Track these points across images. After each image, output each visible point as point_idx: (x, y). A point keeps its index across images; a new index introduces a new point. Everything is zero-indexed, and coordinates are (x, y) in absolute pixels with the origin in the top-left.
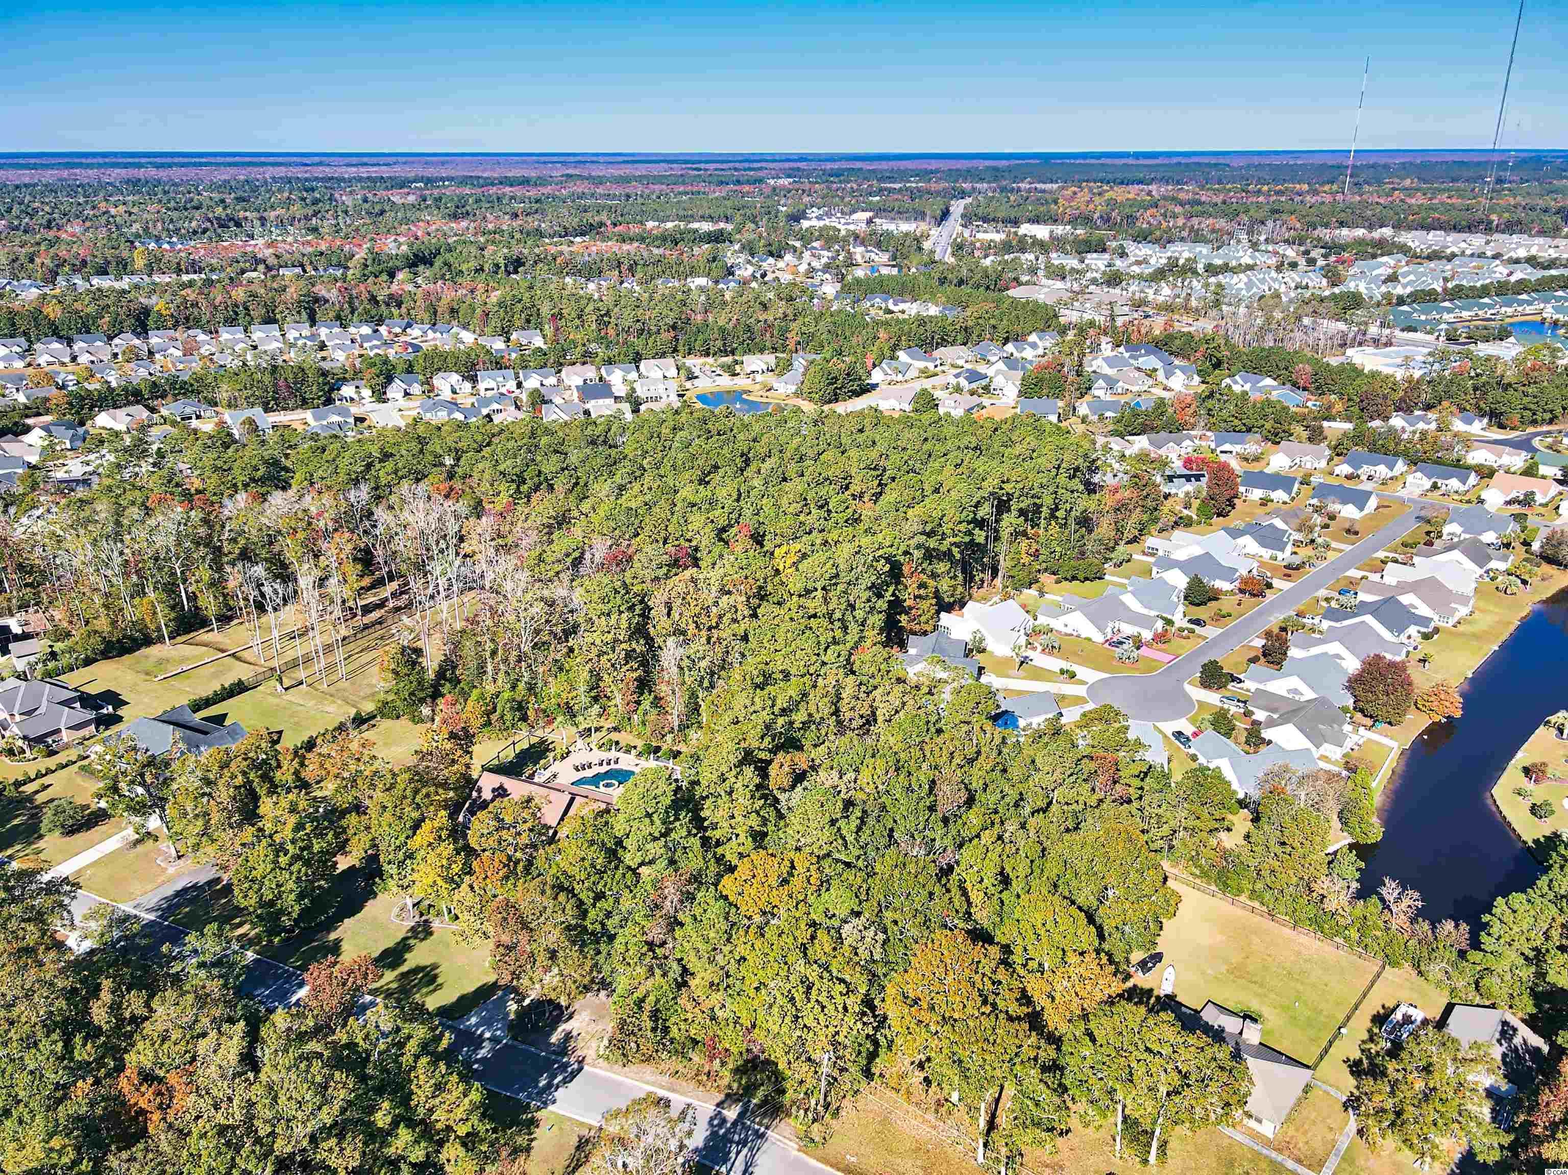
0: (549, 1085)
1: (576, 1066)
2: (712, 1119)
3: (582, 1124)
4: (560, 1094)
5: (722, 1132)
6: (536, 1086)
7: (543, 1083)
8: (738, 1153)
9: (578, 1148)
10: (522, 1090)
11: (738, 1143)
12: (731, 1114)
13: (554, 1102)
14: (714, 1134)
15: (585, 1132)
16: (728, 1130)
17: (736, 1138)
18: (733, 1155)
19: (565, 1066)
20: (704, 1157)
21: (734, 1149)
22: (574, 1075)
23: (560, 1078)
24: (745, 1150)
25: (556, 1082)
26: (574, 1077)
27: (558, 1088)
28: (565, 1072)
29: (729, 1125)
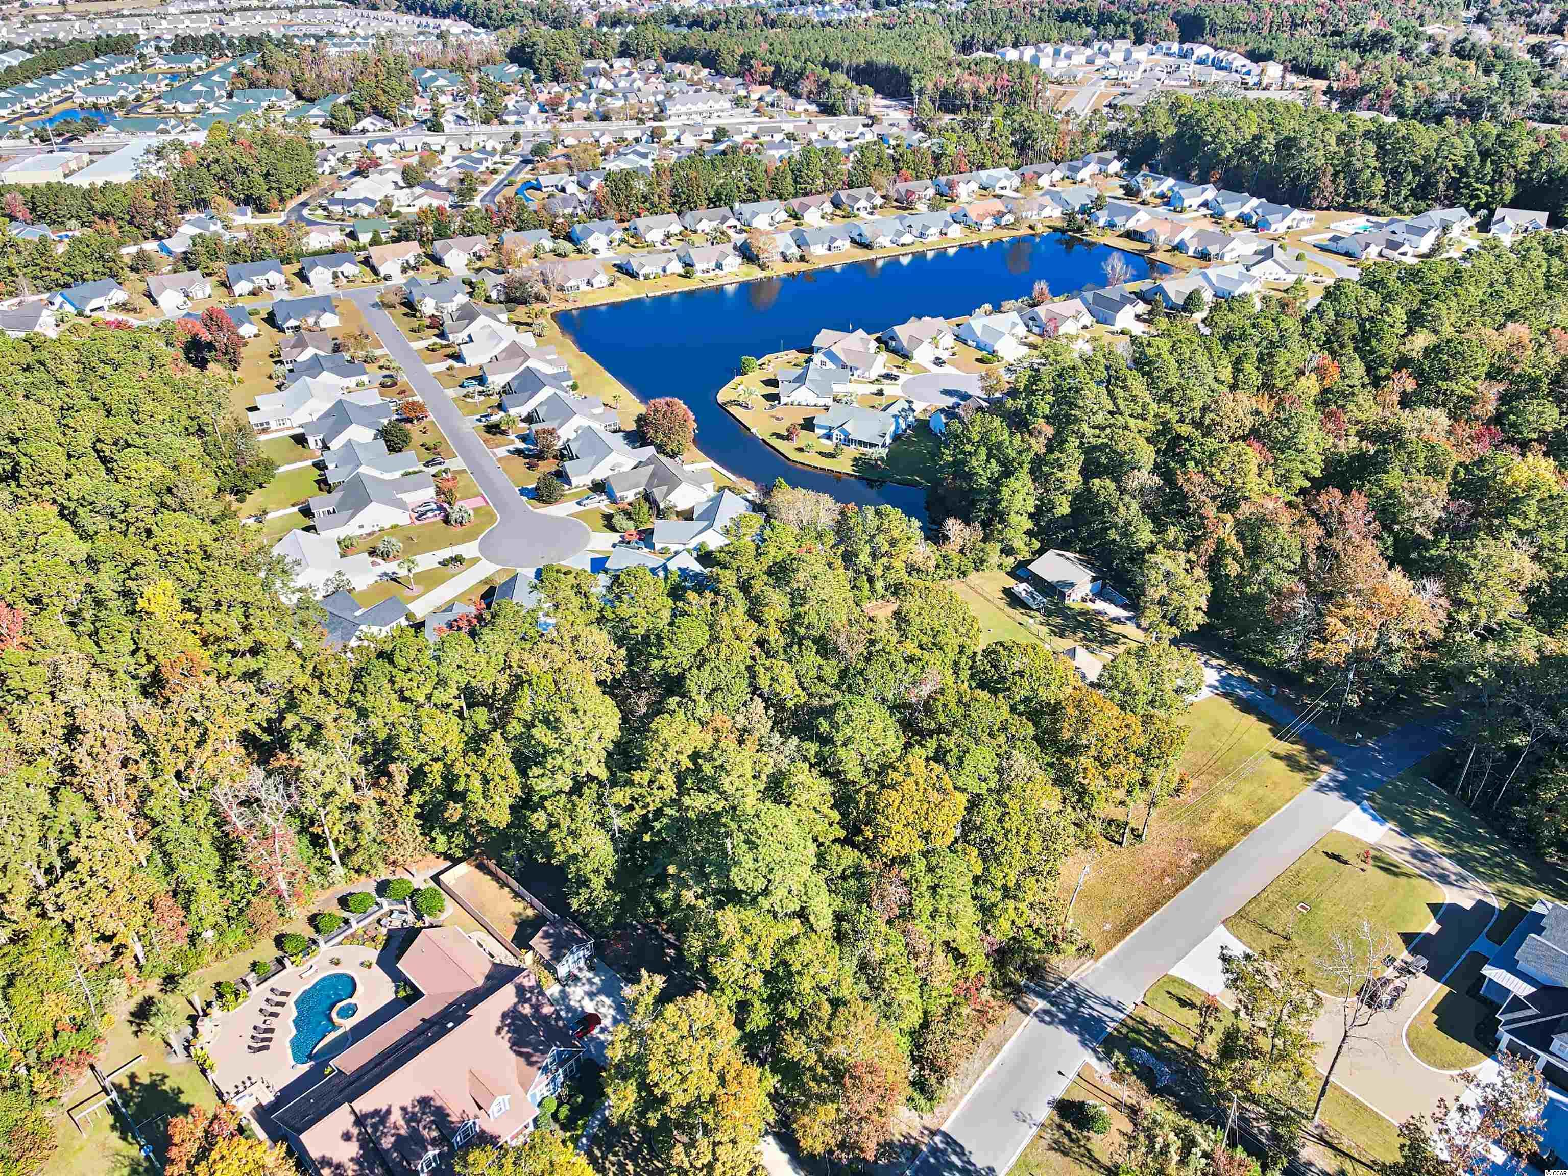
1: (938, 1139)
2: (1043, 1021)
3: (1032, 1145)
4: (978, 1160)
5: (1062, 1016)
8: (1092, 1008)
9: (1065, 1154)
11: (1079, 1006)
12: (1040, 1004)
14: (1063, 1023)
15: (1044, 1143)
16: (1062, 1011)
17: (1071, 1006)
18: (1093, 1013)
19: (934, 1151)
20: (1092, 1039)
21: (1086, 1010)
22: (951, 1142)
23: (954, 1159)
24: (1089, 1002)
25: (959, 1163)
26: (955, 1142)
27: (969, 1162)
28: (944, 1152)
29: (1054, 1009)
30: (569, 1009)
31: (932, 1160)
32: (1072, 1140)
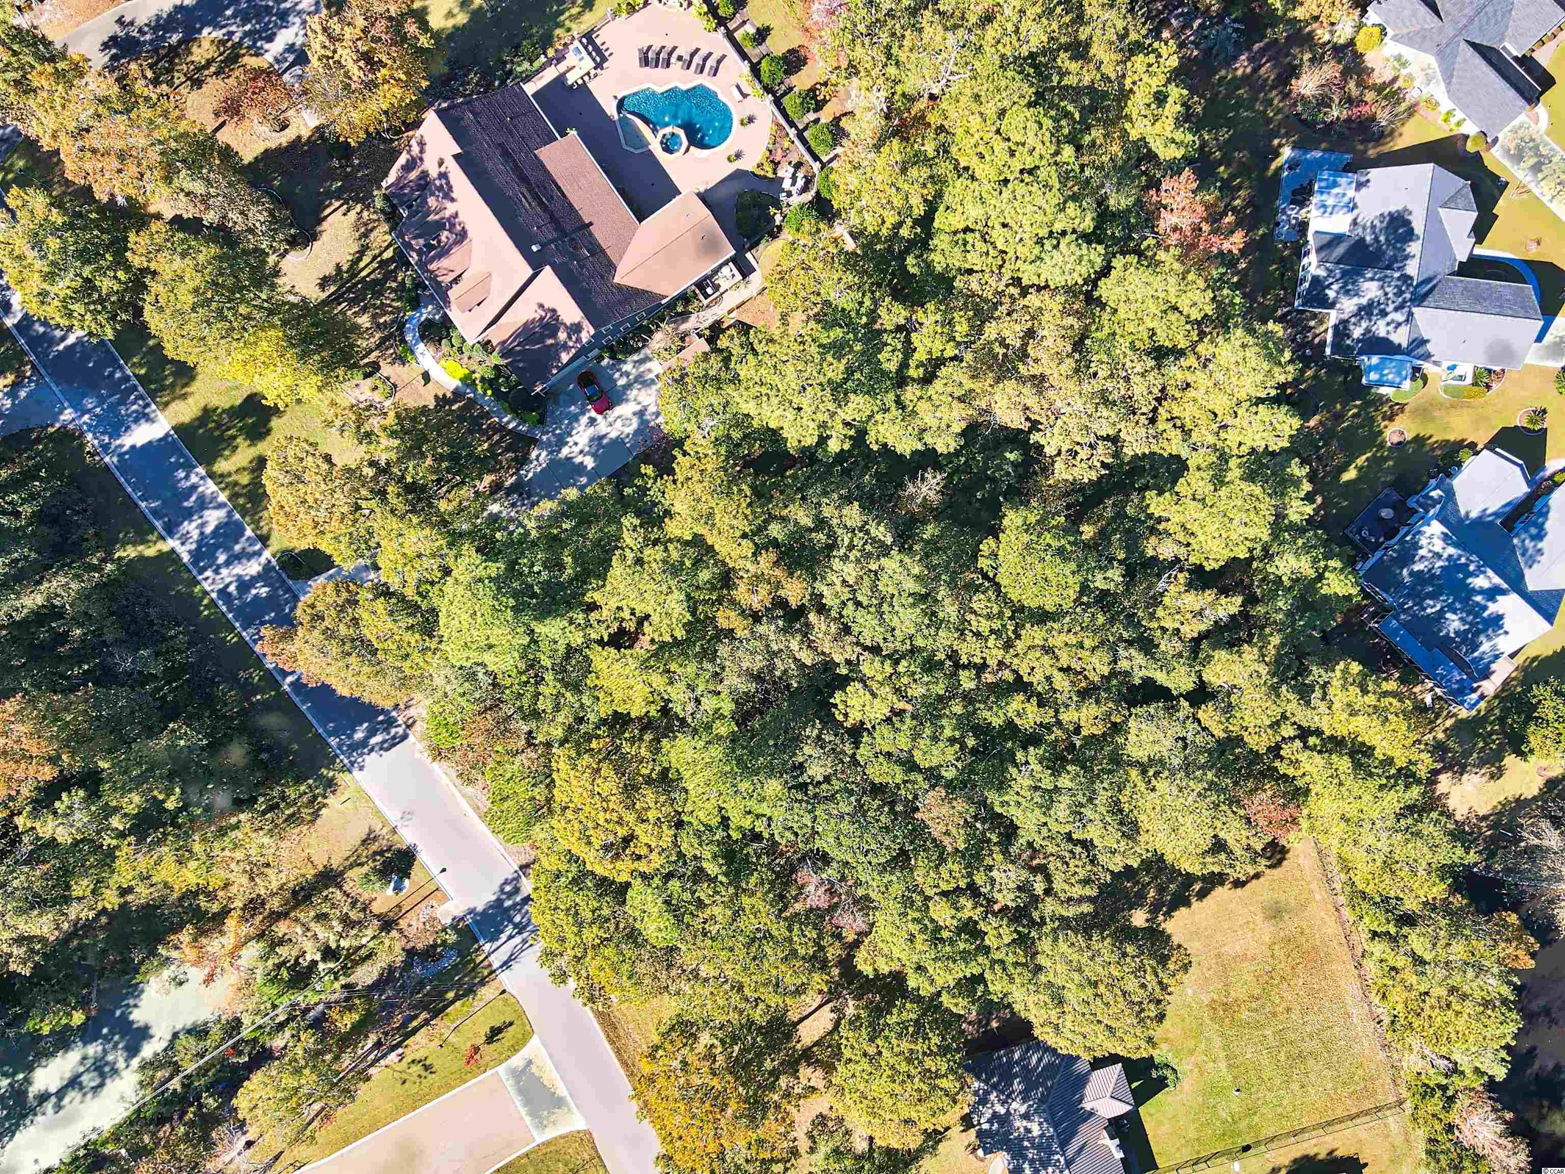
0: (364, 743)
1: (400, 731)
2: (506, 882)
3: (378, 813)
4: (371, 760)
5: (508, 903)
6: (350, 737)
7: (359, 735)
8: (511, 937)
10: (335, 733)
11: (516, 926)
13: (361, 768)
14: (499, 901)
15: (377, 827)
16: (515, 905)
17: (517, 919)
18: (504, 937)
19: (389, 723)
20: (475, 922)
21: (509, 930)
22: (394, 742)
23: (377, 739)
24: (518, 939)
25: (373, 741)
26: (394, 745)
27: (372, 750)
28: (387, 730)
29: (518, 899)
30: (629, 386)
31: (381, 718)
32: (375, 853)
